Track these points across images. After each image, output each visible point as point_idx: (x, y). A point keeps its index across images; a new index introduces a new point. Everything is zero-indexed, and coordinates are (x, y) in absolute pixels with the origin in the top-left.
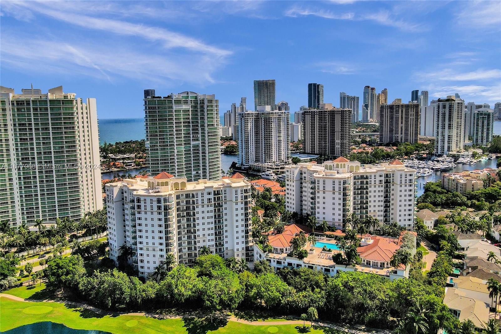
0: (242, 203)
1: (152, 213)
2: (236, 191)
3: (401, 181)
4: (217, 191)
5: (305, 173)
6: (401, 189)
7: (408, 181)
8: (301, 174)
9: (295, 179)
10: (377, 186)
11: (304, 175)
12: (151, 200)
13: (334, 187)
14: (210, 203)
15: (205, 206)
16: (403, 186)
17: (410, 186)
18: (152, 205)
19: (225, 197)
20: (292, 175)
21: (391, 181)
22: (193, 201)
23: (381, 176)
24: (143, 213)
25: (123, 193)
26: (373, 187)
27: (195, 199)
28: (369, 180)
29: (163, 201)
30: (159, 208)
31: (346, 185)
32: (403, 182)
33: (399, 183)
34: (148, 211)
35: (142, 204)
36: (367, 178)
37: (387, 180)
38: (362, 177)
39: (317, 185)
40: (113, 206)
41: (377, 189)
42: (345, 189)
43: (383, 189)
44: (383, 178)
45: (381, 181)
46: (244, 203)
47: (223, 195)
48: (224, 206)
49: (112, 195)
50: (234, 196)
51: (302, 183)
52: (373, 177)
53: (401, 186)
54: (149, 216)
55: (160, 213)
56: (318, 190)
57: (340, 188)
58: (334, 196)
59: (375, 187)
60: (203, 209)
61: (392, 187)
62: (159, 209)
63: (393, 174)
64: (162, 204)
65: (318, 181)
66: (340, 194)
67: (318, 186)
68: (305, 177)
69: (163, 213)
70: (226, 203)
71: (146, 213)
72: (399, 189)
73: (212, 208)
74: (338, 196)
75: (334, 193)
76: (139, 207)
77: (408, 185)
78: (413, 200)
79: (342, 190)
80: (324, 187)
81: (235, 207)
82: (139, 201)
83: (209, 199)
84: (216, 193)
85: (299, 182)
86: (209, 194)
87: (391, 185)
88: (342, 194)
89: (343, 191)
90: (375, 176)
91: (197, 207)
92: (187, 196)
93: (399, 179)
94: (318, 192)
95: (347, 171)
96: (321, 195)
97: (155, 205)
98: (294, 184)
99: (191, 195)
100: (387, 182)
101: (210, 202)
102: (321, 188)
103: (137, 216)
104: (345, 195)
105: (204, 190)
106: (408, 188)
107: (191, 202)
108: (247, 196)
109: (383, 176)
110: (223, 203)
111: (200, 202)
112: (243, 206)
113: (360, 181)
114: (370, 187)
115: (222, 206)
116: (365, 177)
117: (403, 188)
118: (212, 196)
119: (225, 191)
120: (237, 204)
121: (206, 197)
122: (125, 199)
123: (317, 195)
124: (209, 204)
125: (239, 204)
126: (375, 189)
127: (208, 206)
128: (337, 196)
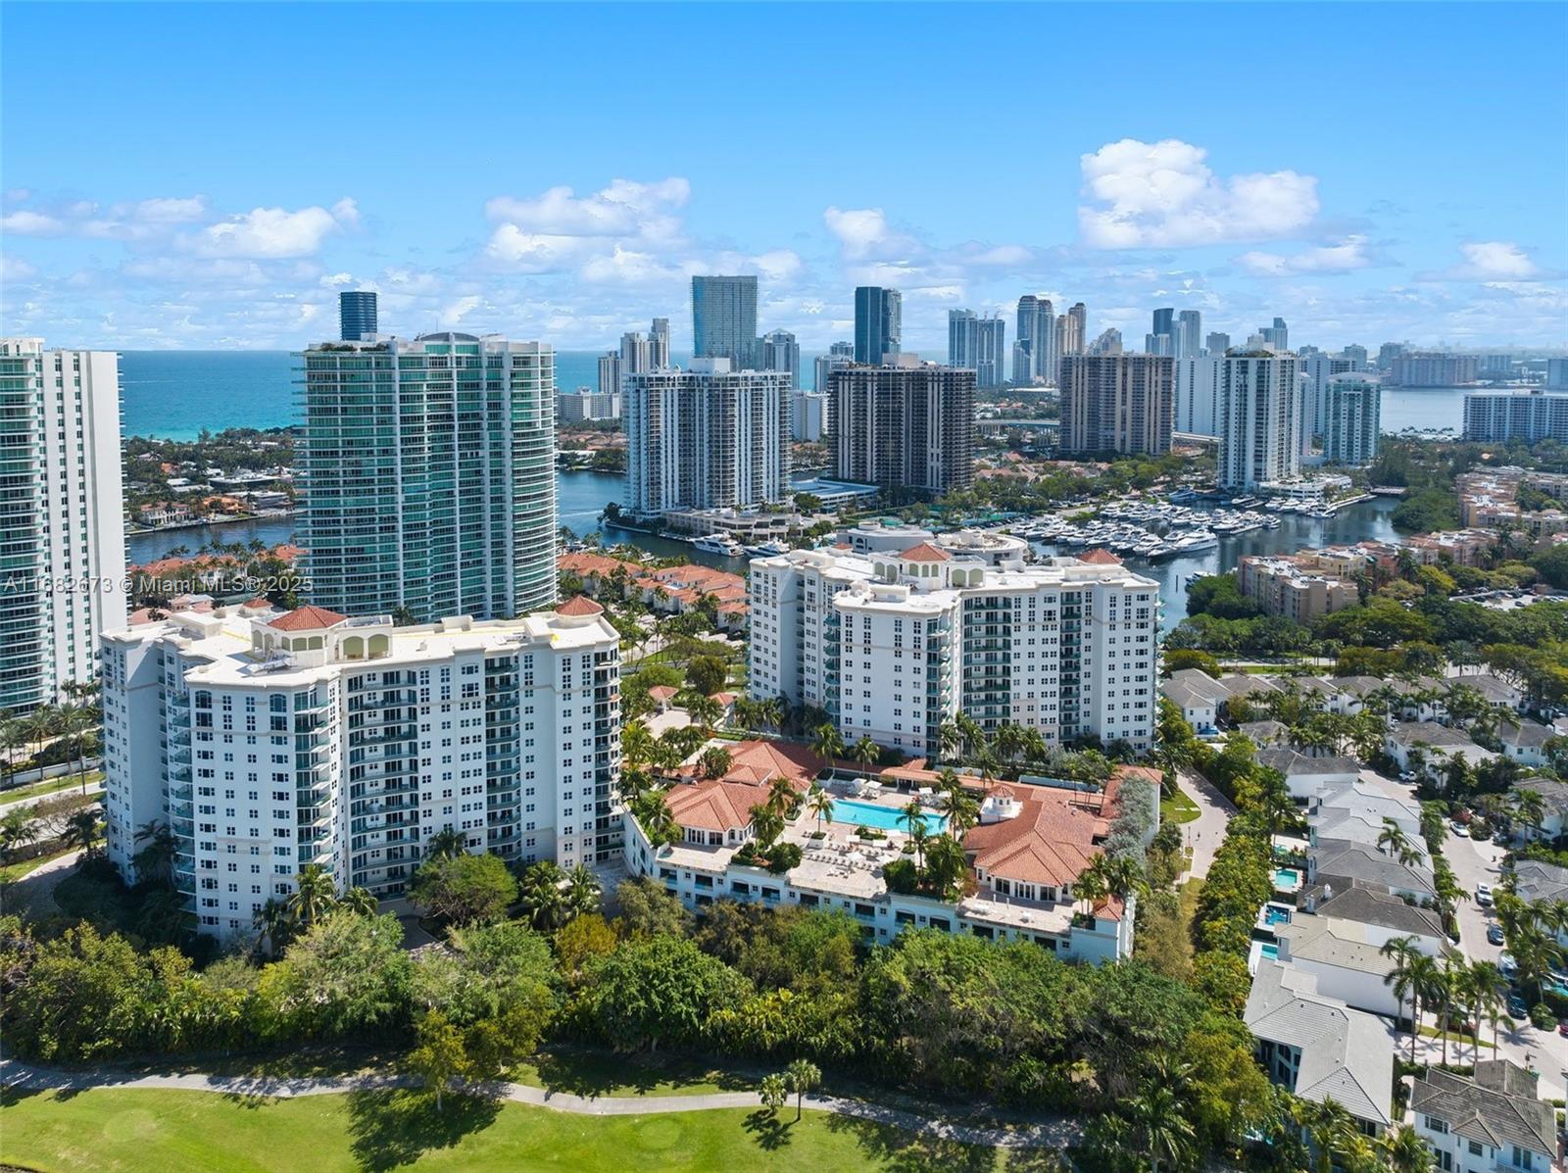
0: (586, 694)
1: (252, 740)
2: (567, 662)
3: (1113, 613)
4: (501, 659)
5: (811, 583)
6: (1112, 635)
7: (1134, 615)
8: (801, 584)
9: (778, 599)
10: (1039, 628)
11: (808, 588)
12: (250, 701)
13: (898, 638)
14: (475, 699)
15: (455, 708)
16: (1120, 627)
17: (1142, 626)
18: (251, 714)
19: (529, 676)
20: (770, 586)
21: (1083, 611)
22: (412, 696)
23: (1050, 600)
24: (218, 739)
25: (161, 662)
26: (1024, 629)
27: (418, 688)
28: (1012, 611)
29: (291, 703)
30: (279, 724)
31: (937, 634)
32: (1120, 616)
33: (1106, 618)
34: (237, 734)
35: (217, 712)
36: (1007, 603)
37: (1069, 611)
38: (992, 602)
39: (843, 629)
40: (124, 701)
41: (1039, 634)
42: (933, 644)
43: (1057, 634)
44: (1056, 607)
45: (1050, 613)
46: (593, 693)
47: (522, 672)
48: (524, 702)
49: (119, 669)
50: (559, 674)
51: (801, 610)
52: (1025, 603)
53: (1113, 627)
54: (240, 747)
55: (279, 741)
56: (849, 644)
57: (917, 640)
58: (898, 661)
59: (1032, 628)
60: (446, 717)
61: (1085, 629)
62: (279, 727)
63: (1089, 595)
64: (291, 715)
65: (849, 619)
66: (917, 656)
67: (849, 634)
68: (811, 595)
69: (292, 741)
70: (529, 694)
71: (228, 739)
72: (1107, 634)
73: (481, 713)
74: (914, 665)
75: (898, 654)
76: (205, 720)
77: (1133, 625)
78: (1150, 665)
79: (924, 645)
80: (867, 636)
81: (561, 705)
82: (204, 700)
83: (470, 687)
84: (497, 664)
85: (793, 606)
86: (470, 670)
87: (1083, 622)
88: (924, 657)
89: (929, 648)
90: (1032, 600)
91: (426, 711)
92: (391, 677)
93: (1106, 609)
94: (849, 649)
95: (943, 583)
96: (857, 655)
97: (264, 715)
98: (777, 612)
99: (404, 677)
100: (1069, 614)
101: (470, 695)
102: (858, 637)
103: (197, 745)
104: (934, 659)
105: (451, 659)
106: (1135, 632)
107: (404, 696)
108: (605, 672)
109: (1058, 599)
110: (522, 694)
111: (435, 696)
112: (590, 701)
113: (983, 613)
114: (1018, 629)
115: (515, 703)
116: (1000, 602)
117: (1120, 632)
118: (479, 678)
119: (529, 659)
120: (567, 697)
121: (458, 681)
122: (167, 680)
123: (844, 656)
124: (467, 699)
125: (577, 696)
126: (1032, 634)
127: (464, 707)
128: (907, 660)
